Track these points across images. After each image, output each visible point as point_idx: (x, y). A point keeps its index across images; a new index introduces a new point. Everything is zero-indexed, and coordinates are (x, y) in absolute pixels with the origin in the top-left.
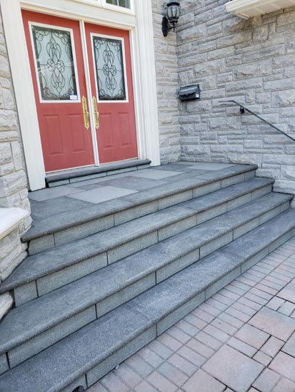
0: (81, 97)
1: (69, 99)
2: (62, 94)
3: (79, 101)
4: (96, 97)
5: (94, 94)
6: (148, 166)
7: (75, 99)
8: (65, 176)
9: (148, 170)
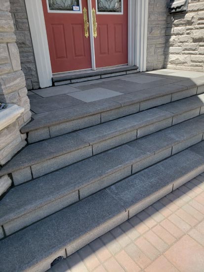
0: (83, 9)
1: (72, 10)
2: (66, 5)
3: (81, 12)
4: (95, 9)
5: (94, 6)
6: (135, 71)
7: (77, 10)
8: (68, 78)
9: (135, 75)
